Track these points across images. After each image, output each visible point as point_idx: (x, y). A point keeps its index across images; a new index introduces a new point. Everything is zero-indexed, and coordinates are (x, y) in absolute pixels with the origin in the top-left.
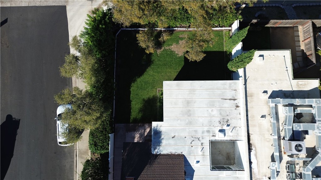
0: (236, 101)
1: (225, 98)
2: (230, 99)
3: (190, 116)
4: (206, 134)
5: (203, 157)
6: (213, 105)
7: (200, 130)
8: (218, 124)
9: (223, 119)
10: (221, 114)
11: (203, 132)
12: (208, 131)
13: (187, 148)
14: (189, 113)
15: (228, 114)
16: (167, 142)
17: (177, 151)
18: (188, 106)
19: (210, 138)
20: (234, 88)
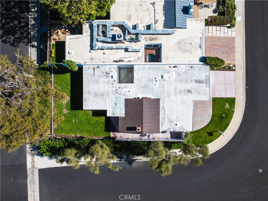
0: (95, 68)
1: (93, 74)
2: (94, 71)
3: (103, 94)
4: (114, 85)
5: (127, 87)
6: (97, 81)
7: (111, 89)
8: (108, 78)
9: (105, 75)
10: (103, 77)
11: (113, 87)
12: (112, 84)
13: (121, 97)
14: (102, 95)
15: (102, 73)
16: (119, 108)
17: (123, 102)
18: (98, 95)
19: (116, 83)
20: (88, 69)
